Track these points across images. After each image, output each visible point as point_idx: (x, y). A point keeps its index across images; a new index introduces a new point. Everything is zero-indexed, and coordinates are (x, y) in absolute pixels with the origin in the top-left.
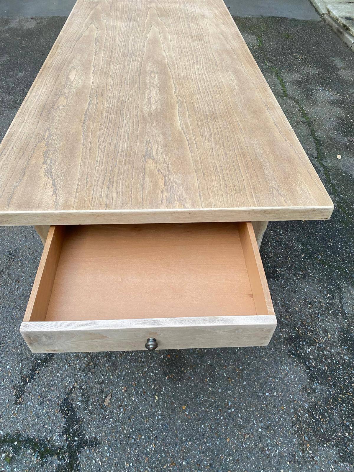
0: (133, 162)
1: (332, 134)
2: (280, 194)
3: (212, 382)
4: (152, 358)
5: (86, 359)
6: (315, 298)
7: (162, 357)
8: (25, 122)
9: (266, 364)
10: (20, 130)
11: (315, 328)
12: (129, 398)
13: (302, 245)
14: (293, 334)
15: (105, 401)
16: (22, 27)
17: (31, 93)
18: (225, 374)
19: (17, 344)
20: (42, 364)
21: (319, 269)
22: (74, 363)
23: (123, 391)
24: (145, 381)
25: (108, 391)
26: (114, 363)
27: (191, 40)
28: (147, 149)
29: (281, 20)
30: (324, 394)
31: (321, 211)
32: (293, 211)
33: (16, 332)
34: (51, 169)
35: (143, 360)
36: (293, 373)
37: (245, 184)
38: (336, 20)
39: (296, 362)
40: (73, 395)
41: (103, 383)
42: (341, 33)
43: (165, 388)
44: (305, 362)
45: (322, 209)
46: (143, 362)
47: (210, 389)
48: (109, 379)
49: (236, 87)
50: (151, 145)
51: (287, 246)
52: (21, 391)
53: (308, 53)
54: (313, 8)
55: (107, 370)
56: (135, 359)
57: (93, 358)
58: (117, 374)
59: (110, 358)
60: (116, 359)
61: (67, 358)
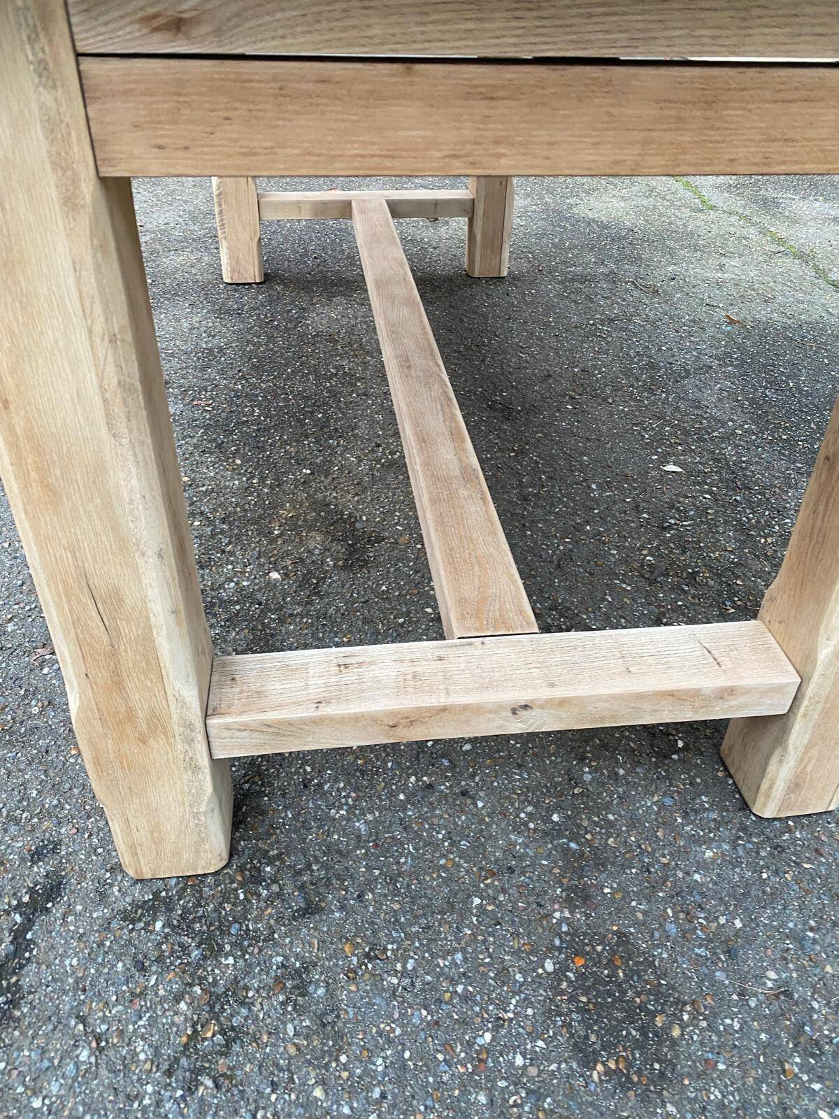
4: (503, 975)
5: (183, 1006)
7: (549, 966)
22: (121, 1033)
24: (491, 1102)
26: (325, 1014)
35: (460, 989)
46: (466, 998)
55: (290, 1058)
56: (423, 990)
57: (218, 997)
58: (345, 1075)
59: (302, 990)
60: (330, 993)
61: (85, 1010)
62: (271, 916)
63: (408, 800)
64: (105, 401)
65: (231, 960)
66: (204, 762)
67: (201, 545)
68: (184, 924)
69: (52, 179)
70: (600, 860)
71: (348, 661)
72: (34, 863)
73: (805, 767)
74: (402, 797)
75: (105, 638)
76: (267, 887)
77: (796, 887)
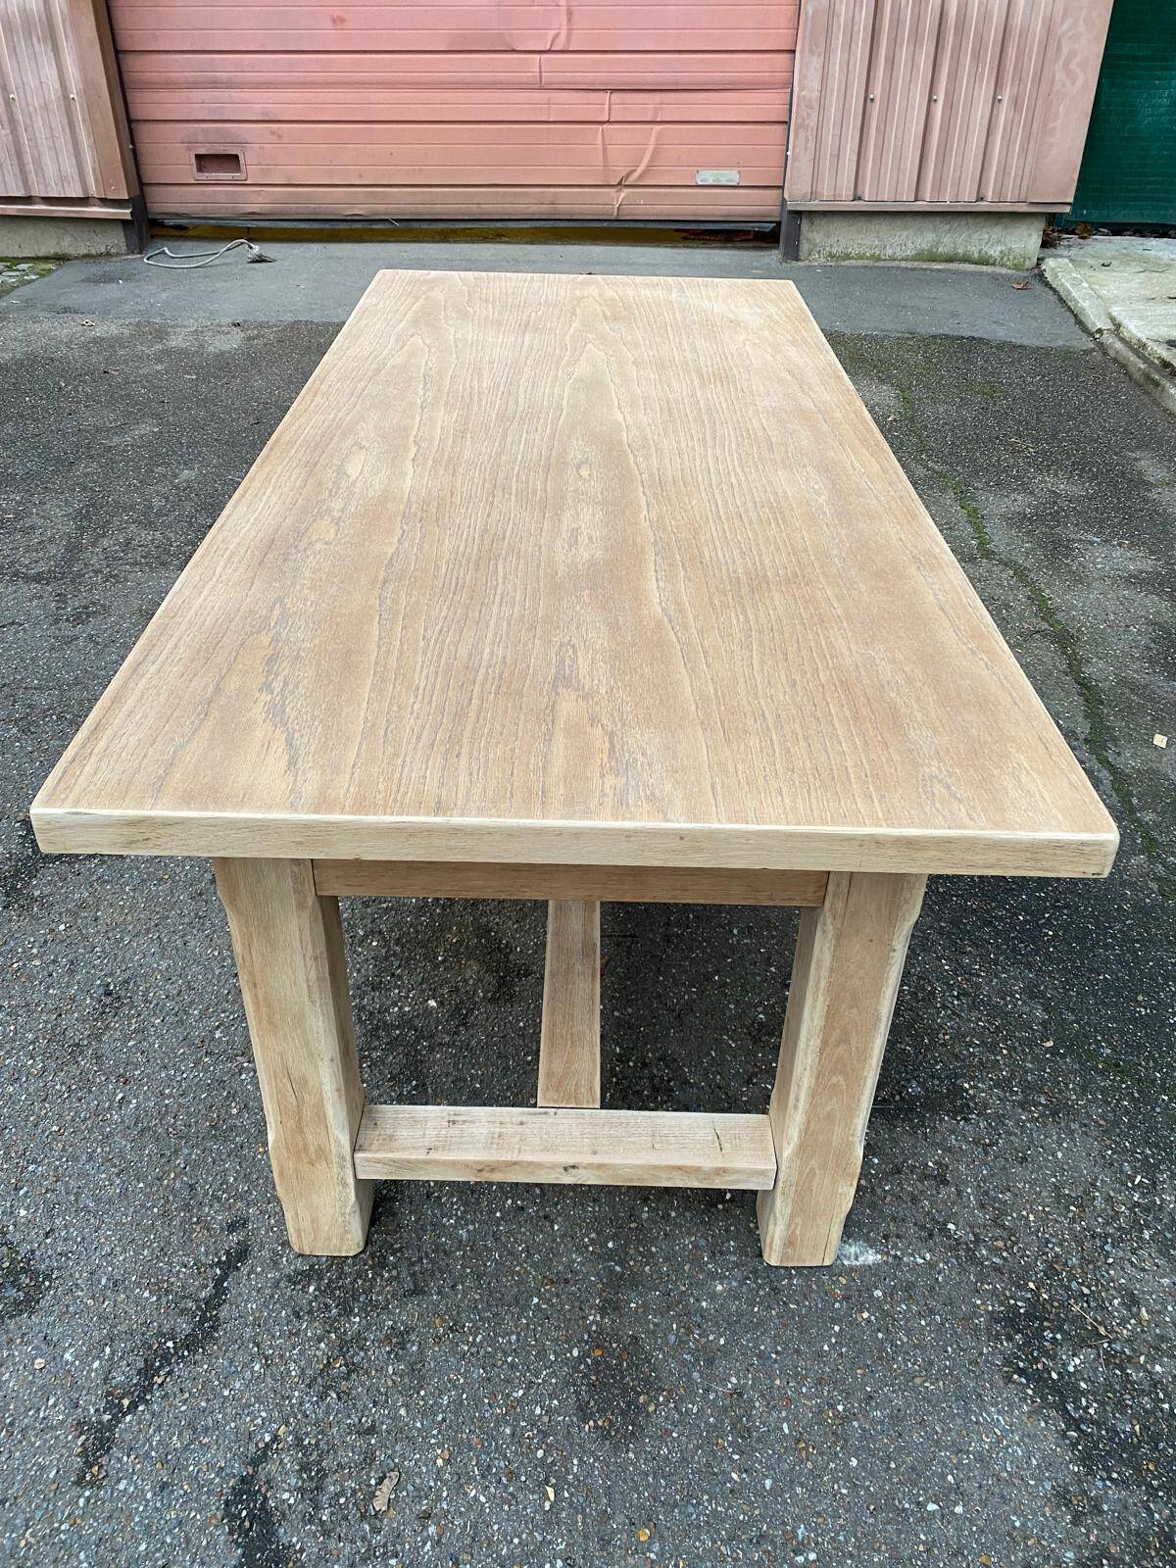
0: (521, 694)
1: (1135, 672)
2: (953, 795)
3: (741, 1453)
4: (542, 1354)
5: (322, 1345)
6: (1093, 1185)
7: (575, 1353)
8: (215, 579)
9: (929, 1402)
10: (200, 600)
11: (1096, 1285)
12: (459, 1489)
13: (1045, 1010)
14: (1019, 1304)
15: (378, 1493)
16: (202, 346)
17: (235, 507)
18: (785, 1426)
19: (104, 1281)
20: (176, 1353)
21: (1104, 1091)
22: (281, 1357)
23: (440, 1462)
24: (513, 1434)
25: (390, 1461)
26: (415, 1363)
27: (696, 382)
28: (563, 661)
29: (969, 346)
30: (1132, 1519)
31: (1080, 849)
32: (994, 845)
33: (103, 1240)
34: (283, 705)
35: (509, 1359)
36: (1021, 1440)
37: (849, 764)
38: (1139, 349)
39: (1033, 1402)
40: (271, 1467)
41: (372, 1430)
42: (1157, 384)
43: (581, 1460)
44: (1064, 1402)
45: (1083, 844)
46: (512, 1366)
47: (734, 1475)
48: (396, 1418)
49: (825, 509)
50: (575, 652)
51: (995, 1011)
52: (101, 1441)
53: (1054, 436)
54: (1069, 314)
55: (388, 1388)
56: (484, 1357)
57: (346, 1343)
58: (422, 1403)
59: (402, 1345)
60: (421, 1350)
61: (259, 1339)
62: (389, 1292)
63: (502, 1218)
64: (309, 986)
65: (357, 1319)
66: (351, 1181)
67: (375, 966)
68: (328, 1291)
69: (293, 896)
70: (634, 1281)
71: (456, 1118)
72: (230, 1232)
73: (794, 1231)
74: (498, 1214)
75: (295, 1104)
76: (389, 1271)
77: (777, 1321)
